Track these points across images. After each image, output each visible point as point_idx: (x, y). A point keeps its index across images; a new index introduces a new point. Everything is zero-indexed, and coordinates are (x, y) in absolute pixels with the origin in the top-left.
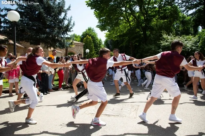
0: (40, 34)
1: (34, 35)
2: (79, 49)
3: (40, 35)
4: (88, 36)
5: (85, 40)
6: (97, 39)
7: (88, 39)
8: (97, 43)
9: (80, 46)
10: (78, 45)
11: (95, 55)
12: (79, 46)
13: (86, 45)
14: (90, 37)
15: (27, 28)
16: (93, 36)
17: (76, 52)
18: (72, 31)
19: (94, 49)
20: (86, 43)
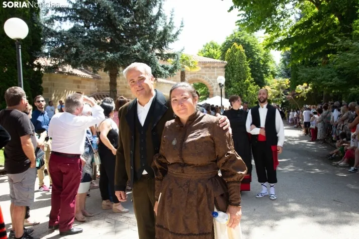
0: (108, 52)
2: (214, 74)
3: (108, 54)
5: (229, 53)
7: (237, 50)
8: (260, 59)
9: (217, 67)
10: (212, 65)
11: (251, 86)
12: (214, 68)
13: (231, 64)
14: (241, 47)
16: (249, 43)
17: (209, 81)
19: (251, 73)
20: (232, 61)
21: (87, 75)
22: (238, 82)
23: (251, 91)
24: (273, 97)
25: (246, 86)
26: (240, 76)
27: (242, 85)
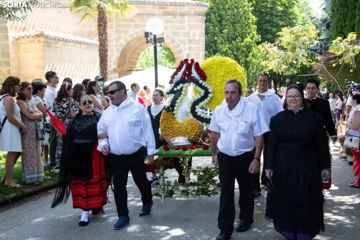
2: (183, 27)
9: (189, 14)
12: (182, 15)
17: (173, 41)
19: (256, 26)
22: (231, 42)
23: (254, 60)
24: (284, 67)
25: (244, 49)
26: (235, 30)
27: (238, 49)
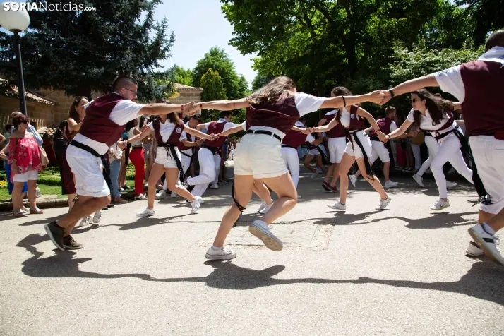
0: (87, 66)
1: (74, 69)
3: (88, 69)
4: (210, 69)
5: (204, 80)
6: (234, 78)
7: (212, 76)
8: (235, 87)
9: (192, 95)
10: (187, 93)
12: (189, 95)
13: (207, 92)
14: (217, 73)
15: (54, 52)
16: (224, 69)
18: (169, 56)
20: (207, 89)
21: (42, 100)
